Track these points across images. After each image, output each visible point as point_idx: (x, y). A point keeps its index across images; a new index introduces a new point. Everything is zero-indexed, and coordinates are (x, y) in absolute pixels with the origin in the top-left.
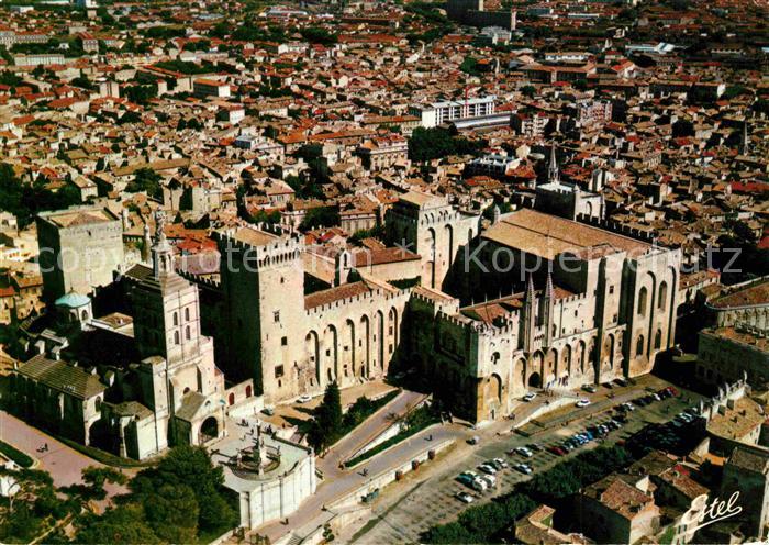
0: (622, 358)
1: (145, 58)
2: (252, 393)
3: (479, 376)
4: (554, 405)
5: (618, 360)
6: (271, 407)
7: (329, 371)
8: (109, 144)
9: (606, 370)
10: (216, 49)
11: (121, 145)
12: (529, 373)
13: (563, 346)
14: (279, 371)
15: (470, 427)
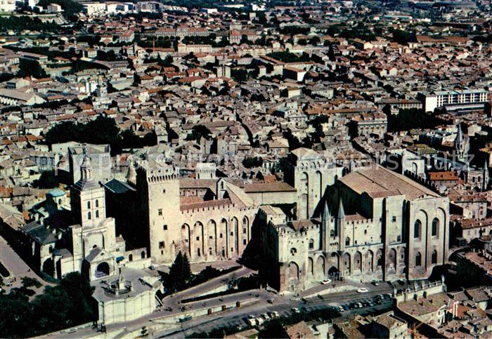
0: (404, 267)
1: (263, 50)
2: (146, 256)
3: (280, 261)
4: (340, 289)
5: (401, 267)
6: (155, 266)
7: (199, 249)
8: (195, 109)
9: (391, 272)
10: (322, 44)
11: (202, 110)
12: (328, 267)
13: (355, 252)
14: (162, 244)
15: (275, 293)
